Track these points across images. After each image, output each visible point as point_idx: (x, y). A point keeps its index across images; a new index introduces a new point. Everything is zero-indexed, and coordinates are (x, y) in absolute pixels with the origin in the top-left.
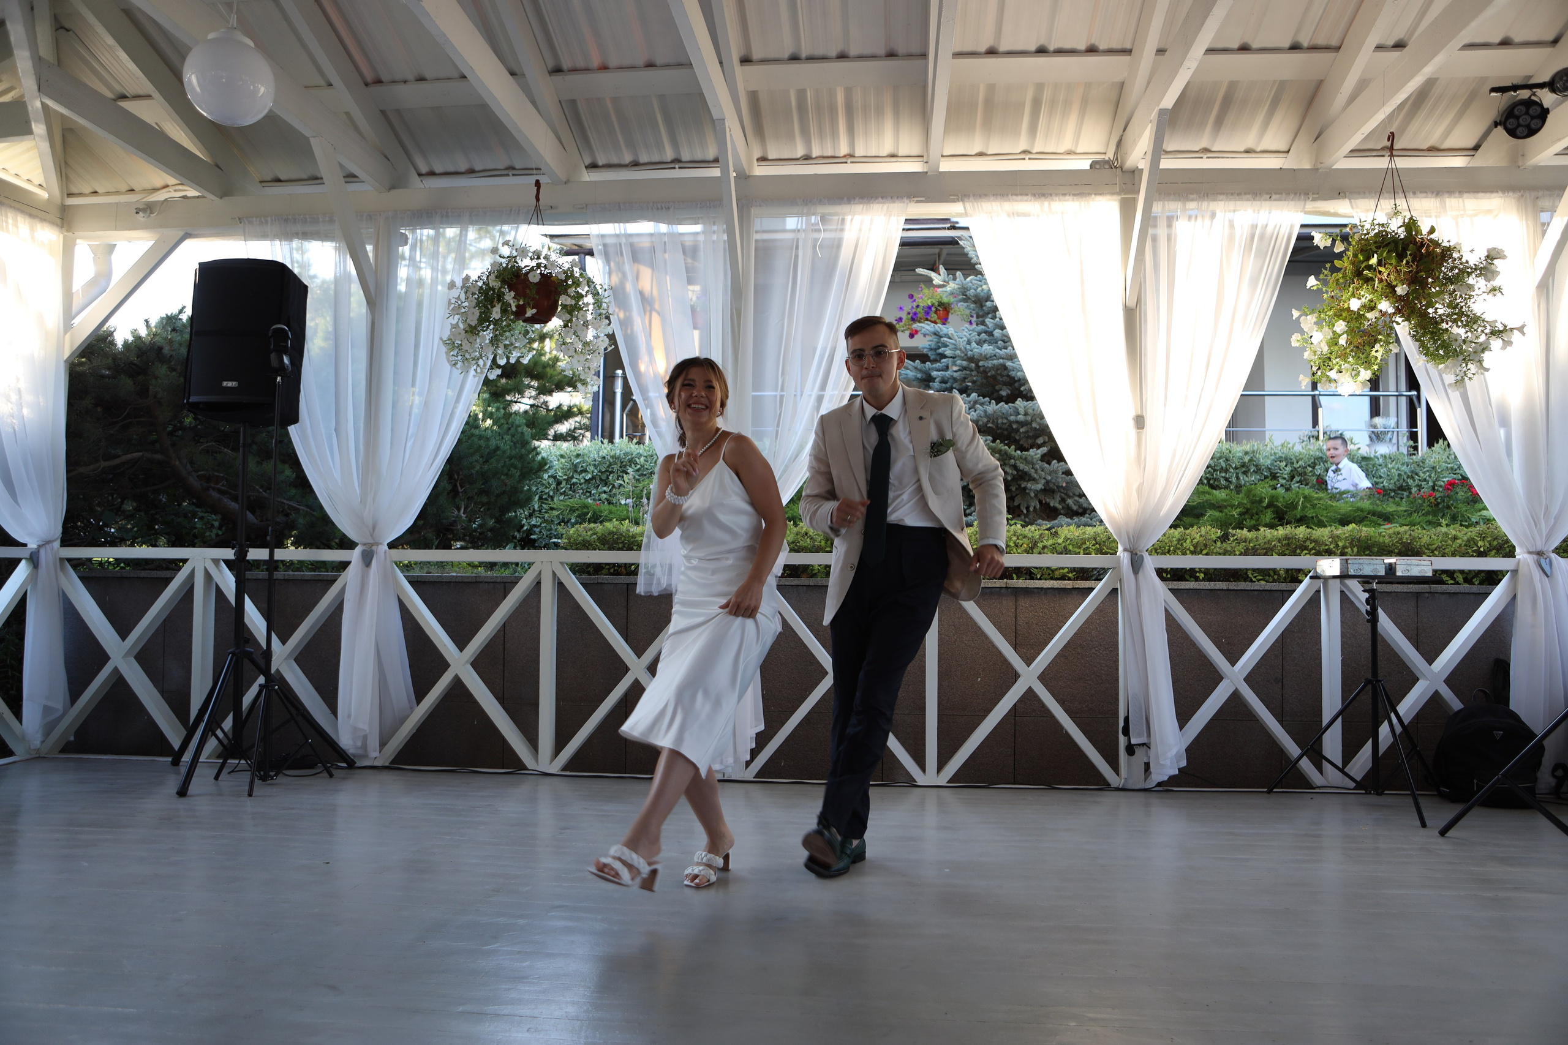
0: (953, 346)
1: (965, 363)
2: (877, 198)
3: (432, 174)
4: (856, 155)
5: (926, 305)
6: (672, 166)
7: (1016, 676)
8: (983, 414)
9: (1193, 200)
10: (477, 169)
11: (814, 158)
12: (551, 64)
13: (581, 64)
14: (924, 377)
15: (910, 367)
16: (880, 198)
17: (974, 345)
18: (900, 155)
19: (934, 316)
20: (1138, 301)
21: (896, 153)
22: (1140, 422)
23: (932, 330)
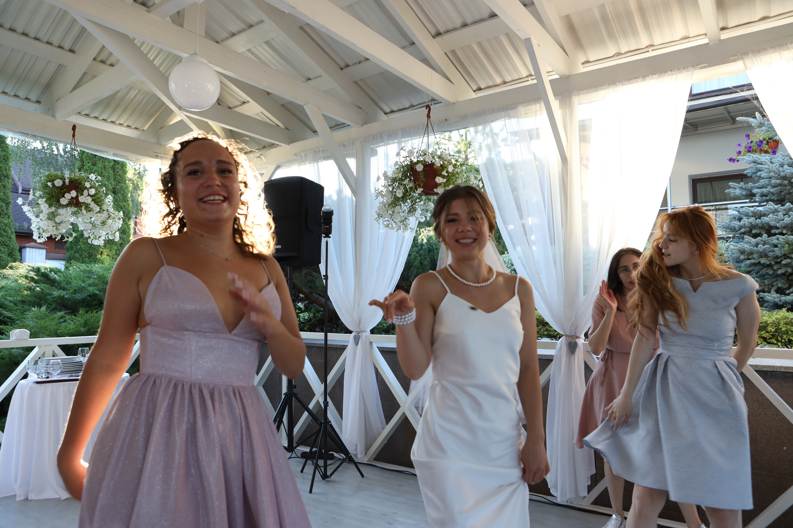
0: (767, 170)
1: (778, 181)
2: (666, 72)
3: (392, 112)
4: (655, 44)
5: (758, 140)
6: (526, 79)
10: (414, 104)
11: (624, 54)
12: (433, 32)
13: (450, 27)
14: (748, 193)
15: (737, 187)
16: (669, 72)
17: (786, 167)
18: (691, 36)
19: (765, 147)
21: (687, 35)
23: (752, 159)
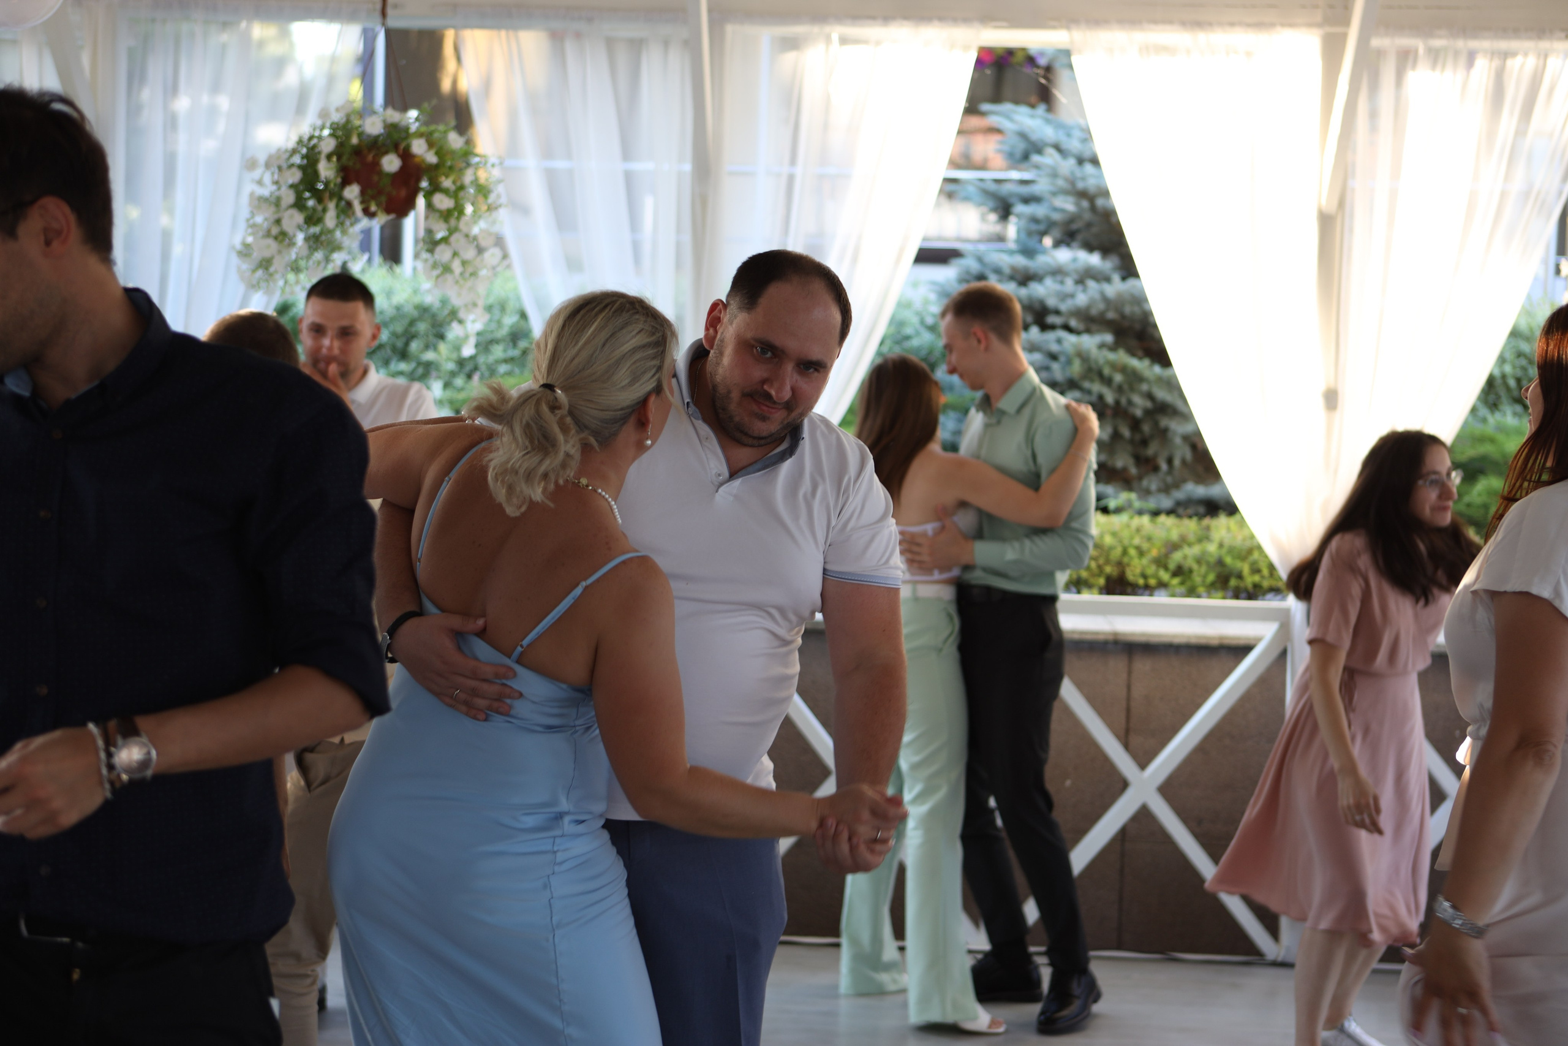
7: (1124, 785)
8: (1097, 296)
9: (1440, 37)
20: (1341, 204)
22: (1331, 399)
